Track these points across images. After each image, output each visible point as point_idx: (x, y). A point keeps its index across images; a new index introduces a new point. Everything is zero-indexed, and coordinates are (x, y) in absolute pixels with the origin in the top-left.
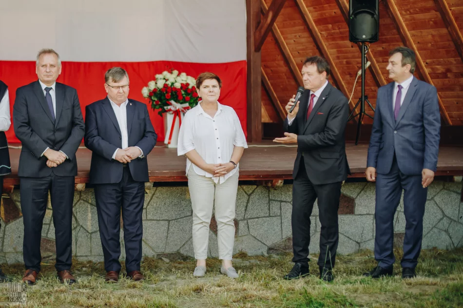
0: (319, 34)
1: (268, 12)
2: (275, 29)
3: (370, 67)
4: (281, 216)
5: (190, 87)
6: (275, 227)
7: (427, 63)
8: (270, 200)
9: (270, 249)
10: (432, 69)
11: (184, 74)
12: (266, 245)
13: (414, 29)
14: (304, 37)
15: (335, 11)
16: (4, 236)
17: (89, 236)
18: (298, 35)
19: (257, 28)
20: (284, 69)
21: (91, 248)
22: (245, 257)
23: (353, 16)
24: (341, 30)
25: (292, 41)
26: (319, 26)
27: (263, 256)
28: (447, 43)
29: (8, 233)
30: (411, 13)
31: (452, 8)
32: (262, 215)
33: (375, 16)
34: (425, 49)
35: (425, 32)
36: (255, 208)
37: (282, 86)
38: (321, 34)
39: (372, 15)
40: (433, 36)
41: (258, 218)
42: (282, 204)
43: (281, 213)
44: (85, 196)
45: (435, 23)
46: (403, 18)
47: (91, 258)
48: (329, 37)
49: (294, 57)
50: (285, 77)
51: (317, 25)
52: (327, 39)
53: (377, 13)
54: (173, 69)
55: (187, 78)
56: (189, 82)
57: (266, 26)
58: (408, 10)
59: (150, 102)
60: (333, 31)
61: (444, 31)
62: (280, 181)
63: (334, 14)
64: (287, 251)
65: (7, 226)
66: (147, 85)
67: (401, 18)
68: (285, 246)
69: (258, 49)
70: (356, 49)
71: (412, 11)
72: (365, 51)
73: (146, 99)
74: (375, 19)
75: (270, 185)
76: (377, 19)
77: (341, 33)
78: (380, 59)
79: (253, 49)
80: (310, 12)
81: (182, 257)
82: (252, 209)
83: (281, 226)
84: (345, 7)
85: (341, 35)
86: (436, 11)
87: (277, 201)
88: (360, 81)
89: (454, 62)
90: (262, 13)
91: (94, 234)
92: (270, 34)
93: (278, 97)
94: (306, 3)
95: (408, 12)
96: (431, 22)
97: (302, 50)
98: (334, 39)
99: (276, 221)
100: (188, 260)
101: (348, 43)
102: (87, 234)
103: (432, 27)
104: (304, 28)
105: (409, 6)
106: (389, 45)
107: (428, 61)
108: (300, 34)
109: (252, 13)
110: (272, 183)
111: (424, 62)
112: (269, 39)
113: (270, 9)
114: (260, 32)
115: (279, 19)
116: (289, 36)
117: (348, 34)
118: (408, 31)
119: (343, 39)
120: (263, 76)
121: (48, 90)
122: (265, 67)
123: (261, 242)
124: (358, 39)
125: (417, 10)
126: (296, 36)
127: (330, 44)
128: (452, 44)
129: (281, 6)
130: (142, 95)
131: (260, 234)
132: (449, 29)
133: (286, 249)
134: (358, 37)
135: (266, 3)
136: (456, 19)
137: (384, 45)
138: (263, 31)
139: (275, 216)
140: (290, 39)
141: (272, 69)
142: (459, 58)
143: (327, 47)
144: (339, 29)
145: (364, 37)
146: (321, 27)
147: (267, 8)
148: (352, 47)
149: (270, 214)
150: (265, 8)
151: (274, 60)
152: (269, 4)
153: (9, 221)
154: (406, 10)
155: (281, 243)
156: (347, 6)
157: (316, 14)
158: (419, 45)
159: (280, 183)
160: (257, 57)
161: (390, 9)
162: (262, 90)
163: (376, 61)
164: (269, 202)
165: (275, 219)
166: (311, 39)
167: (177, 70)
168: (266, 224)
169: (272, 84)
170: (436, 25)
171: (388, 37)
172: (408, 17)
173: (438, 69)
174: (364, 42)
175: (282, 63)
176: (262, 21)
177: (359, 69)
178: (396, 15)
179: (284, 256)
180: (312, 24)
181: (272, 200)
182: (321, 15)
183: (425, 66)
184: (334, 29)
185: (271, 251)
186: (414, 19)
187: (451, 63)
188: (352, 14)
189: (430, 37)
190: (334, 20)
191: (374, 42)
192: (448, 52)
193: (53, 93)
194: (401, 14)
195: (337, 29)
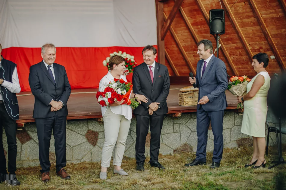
0: (194, 31)
1: (167, 20)
2: (171, 29)
3: (221, 47)
4: (180, 132)
5: (128, 60)
6: (177, 139)
7: (249, 44)
8: (173, 123)
9: (175, 151)
10: (253, 47)
11: (125, 53)
12: (172, 149)
13: (243, 27)
14: (186, 33)
15: (202, 18)
16: (21, 151)
17: (71, 149)
18: (183, 31)
19: (162, 28)
20: (176, 49)
21: (73, 156)
22: (161, 156)
23: (212, 21)
24: (205, 28)
25: (180, 35)
26: (194, 27)
27: (171, 155)
28: (260, 34)
29: (23, 150)
30: (241, 19)
31: (263, 16)
32: (170, 132)
33: (223, 21)
34: (249, 37)
35: (248, 28)
36: (166, 128)
37: (175, 58)
38: (195, 30)
39: (222, 20)
40: (253, 30)
41: (167, 134)
42: (181, 125)
43: (180, 131)
44: (68, 126)
45: (254, 24)
46: (237, 21)
47: (72, 162)
48: (199, 32)
49: (181, 43)
50: (177, 53)
51: (192, 26)
52: (198, 33)
53: (224, 19)
54: (119, 50)
55: (127, 55)
56: (127, 57)
57: (166, 27)
58: (240, 17)
59: (107, 68)
60: (201, 29)
61: (258, 28)
62: (179, 114)
63: (201, 20)
64: (184, 152)
65: (23, 145)
66: (105, 59)
67: (236, 22)
68: (183, 149)
69: (162, 39)
70: (213, 38)
71: (241, 17)
72: (218, 39)
73: (105, 67)
74: (223, 22)
75: (174, 116)
76: (224, 22)
77: (205, 30)
78: (226, 43)
79: (160, 39)
80: (189, 19)
81: (125, 158)
82: (164, 129)
83: (180, 138)
84: (207, 17)
85: (205, 31)
86: (254, 17)
87: (178, 124)
88: (216, 54)
89: (264, 44)
90: (165, 20)
91: (74, 148)
92: (169, 31)
93: (173, 63)
94: (187, 15)
95: (240, 18)
96: (252, 23)
97: (186, 39)
98: (201, 33)
99: (177, 135)
100: (129, 160)
101: (209, 35)
102: (70, 148)
103: (252, 26)
104: (186, 28)
105: (240, 15)
106: (230, 36)
107: (250, 43)
108: (184, 31)
109: (159, 20)
110: (175, 115)
111: (248, 44)
112: (168, 34)
113: (169, 18)
114: (164, 30)
115: (173, 23)
116: (178, 32)
117: (209, 30)
118: (240, 28)
119: (206, 33)
120: (165, 53)
121: (49, 67)
122: (167, 48)
123: (169, 147)
124: (214, 33)
125: (244, 17)
126: (182, 32)
127: (199, 36)
128: (263, 34)
129: (174, 17)
130: (103, 65)
131: (169, 143)
132: (261, 26)
133: (183, 150)
134: (214, 32)
135: (166, 15)
136: (265, 21)
137: (227, 36)
138: (165, 30)
139: (177, 132)
140: (179, 34)
141: (170, 49)
142: (267, 42)
143: (198, 37)
144: (204, 28)
145: (218, 31)
146: (195, 27)
147: (167, 18)
148: (211, 37)
149: (174, 131)
150: (166, 18)
151: (171, 44)
152: (168, 16)
153: (24, 142)
154: (239, 17)
155: (181, 147)
156: (208, 16)
157: (192, 20)
158: (245, 35)
159: (179, 115)
160: (162, 43)
161: (230, 17)
162: (165, 60)
163: (223, 44)
164: (173, 125)
165: (177, 134)
166: (189, 33)
167: (121, 51)
168: (172, 137)
169: (170, 57)
170: (254, 25)
171: (229, 31)
172: (239, 21)
173: (255, 47)
174: (217, 34)
175: (175, 46)
176: (164, 25)
177: (215, 48)
178: (234, 20)
179: (183, 155)
180: (190, 26)
181: (175, 123)
182: (195, 21)
183: (249, 46)
184: (201, 28)
185: (175, 152)
186: (243, 22)
187: (262, 44)
188: (211, 20)
189: (251, 31)
190: (201, 24)
191: (222, 34)
192: (260, 38)
193: (52, 69)
194: (236, 19)
195: (203, 28)
